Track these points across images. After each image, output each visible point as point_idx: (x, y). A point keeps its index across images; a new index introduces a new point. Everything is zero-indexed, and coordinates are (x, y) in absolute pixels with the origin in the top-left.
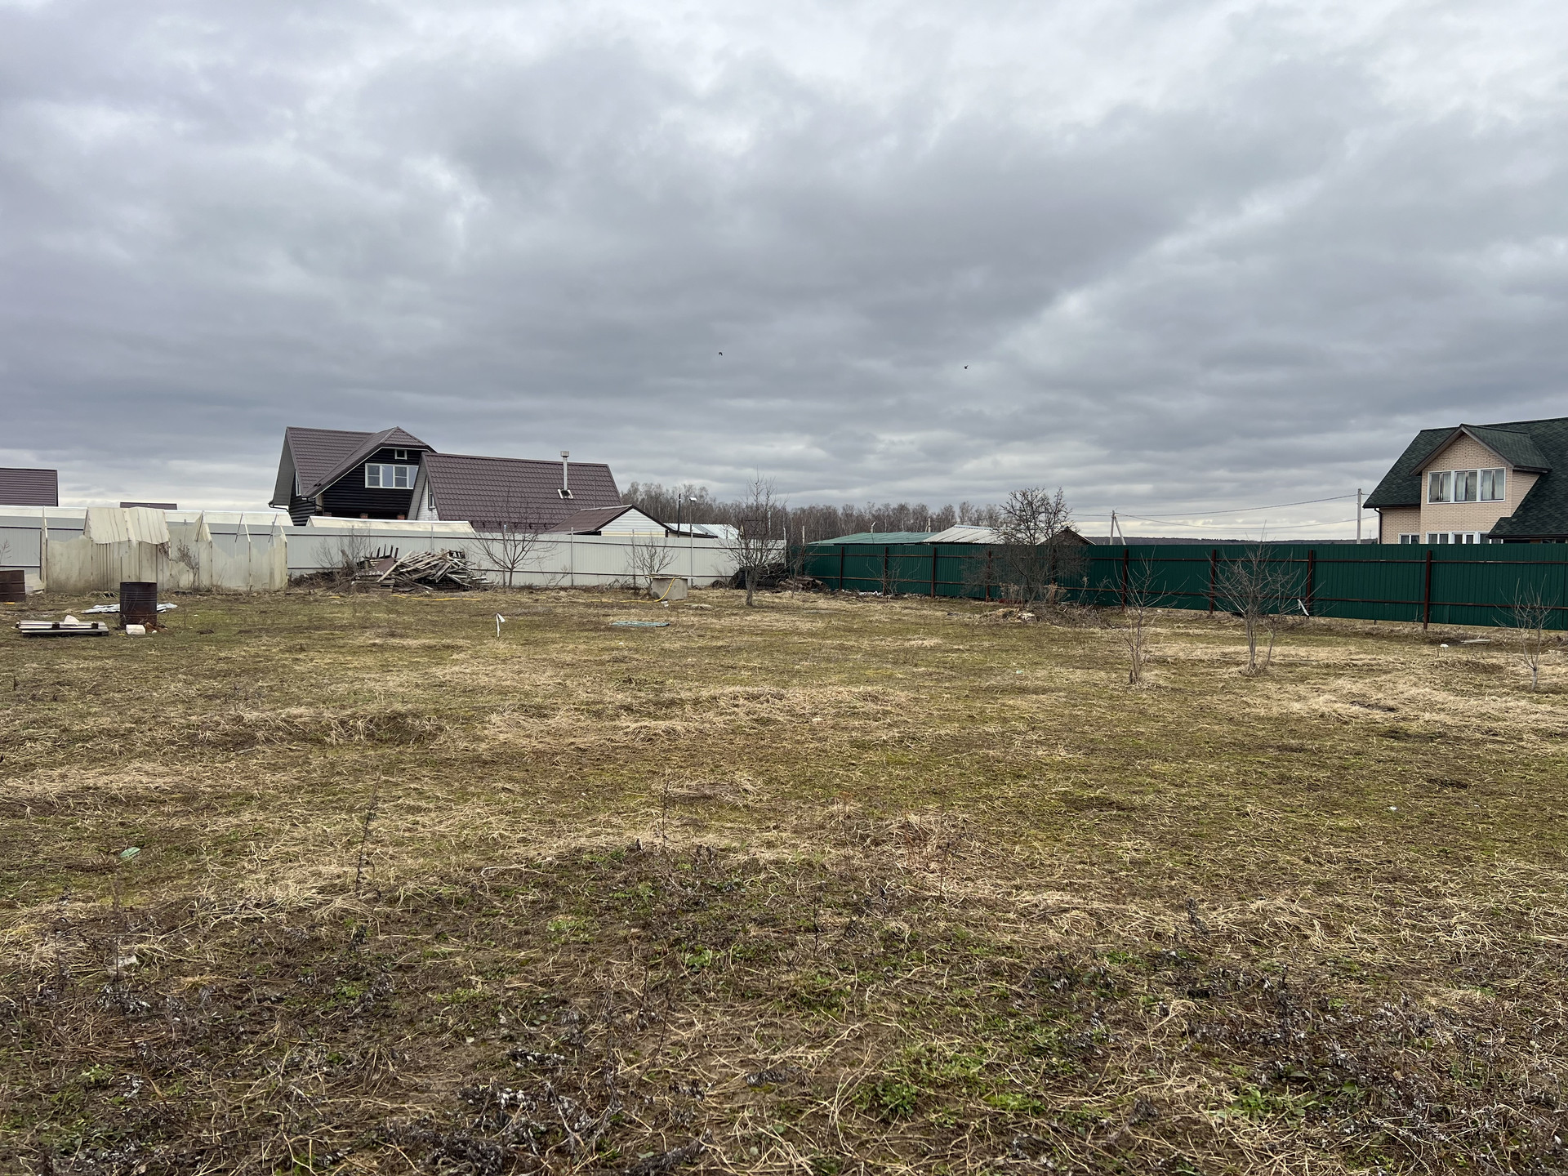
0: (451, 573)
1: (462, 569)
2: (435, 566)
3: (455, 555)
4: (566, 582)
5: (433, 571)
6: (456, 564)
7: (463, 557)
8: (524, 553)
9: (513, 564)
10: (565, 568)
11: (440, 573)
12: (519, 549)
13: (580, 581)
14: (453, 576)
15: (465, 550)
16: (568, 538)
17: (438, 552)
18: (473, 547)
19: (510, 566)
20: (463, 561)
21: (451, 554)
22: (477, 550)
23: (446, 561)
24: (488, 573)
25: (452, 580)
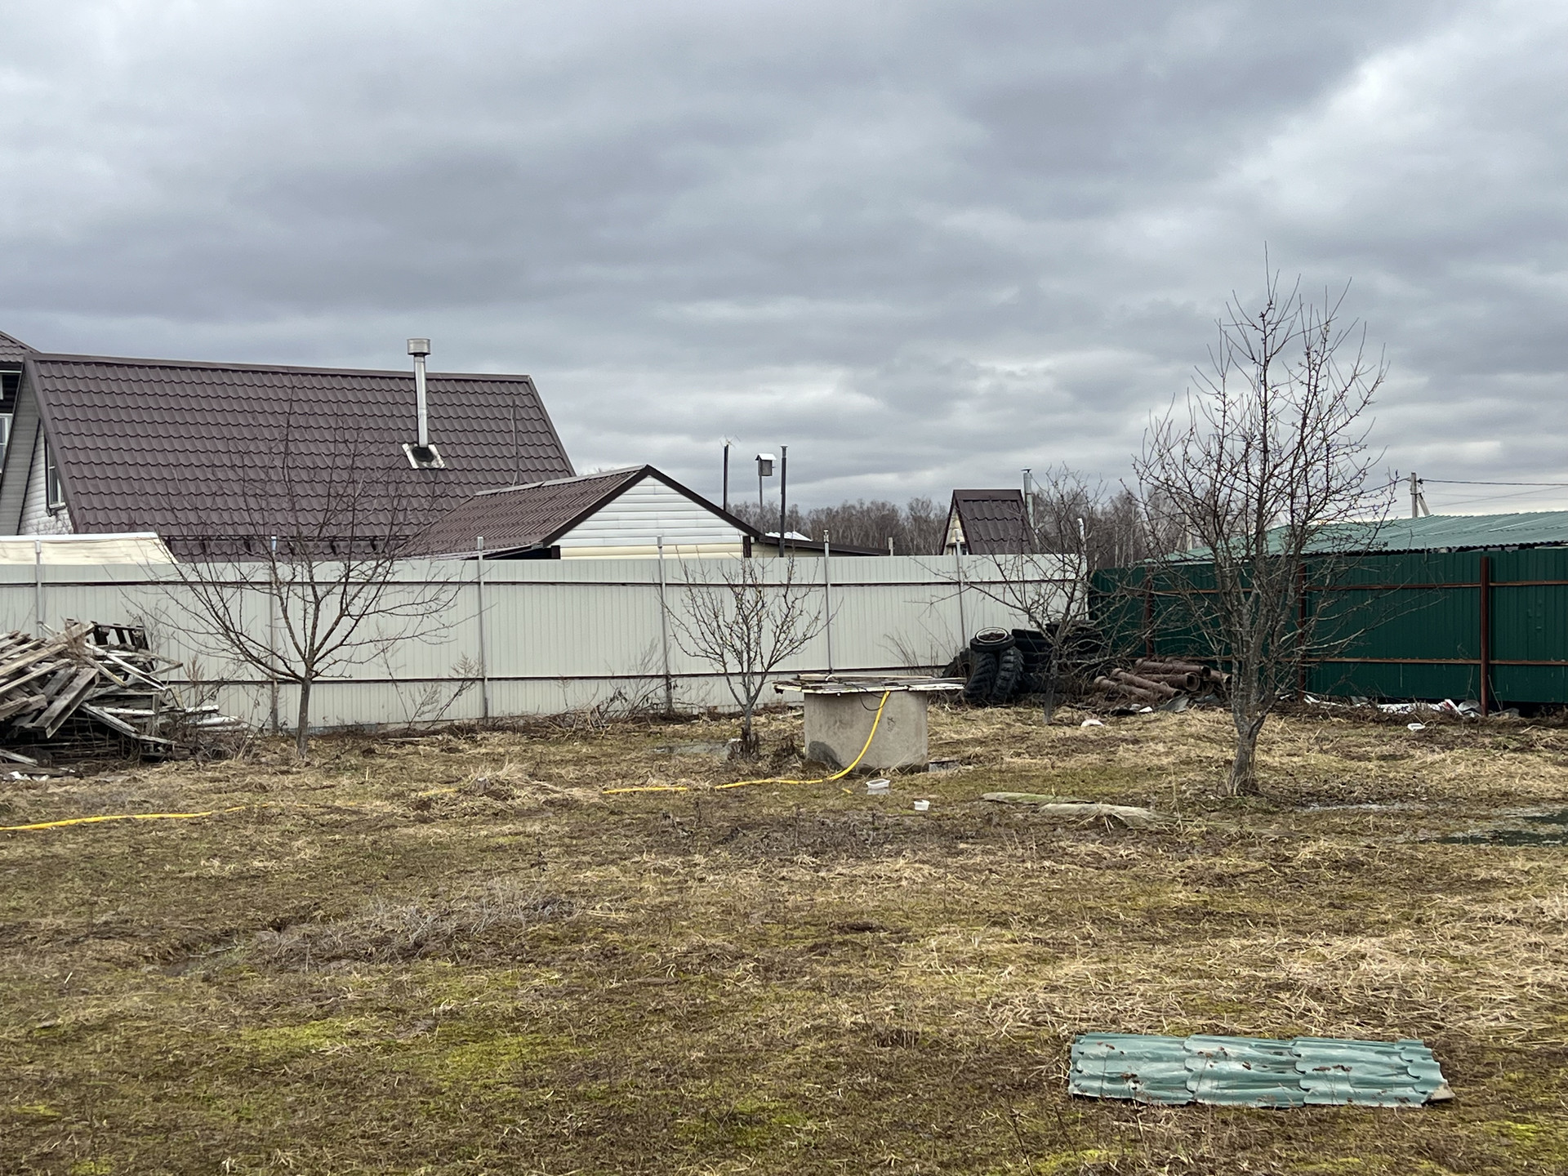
0: (101, 700)
1: (138, 685)
2: (43, 680)
3: (112, 638)
4: (466, 708)
5: (38, 700)
6: (116, 669)
7: (141, 643)
8: (347, 622)
9: (310, 662)
10: (465, 664)
11: (60, 704)
12: (330, 608)
13: (508, 702)
14: (107, 713)
15: (148, 623)
16: (469, 571)
17: (55, 631)
18: (174, 609)
19: (301, 671)
20: (141, 657)
21: (100, 637)
22: (184, 620)
23: (80, 659)
24: (223, 692)
25: (102, 727)
